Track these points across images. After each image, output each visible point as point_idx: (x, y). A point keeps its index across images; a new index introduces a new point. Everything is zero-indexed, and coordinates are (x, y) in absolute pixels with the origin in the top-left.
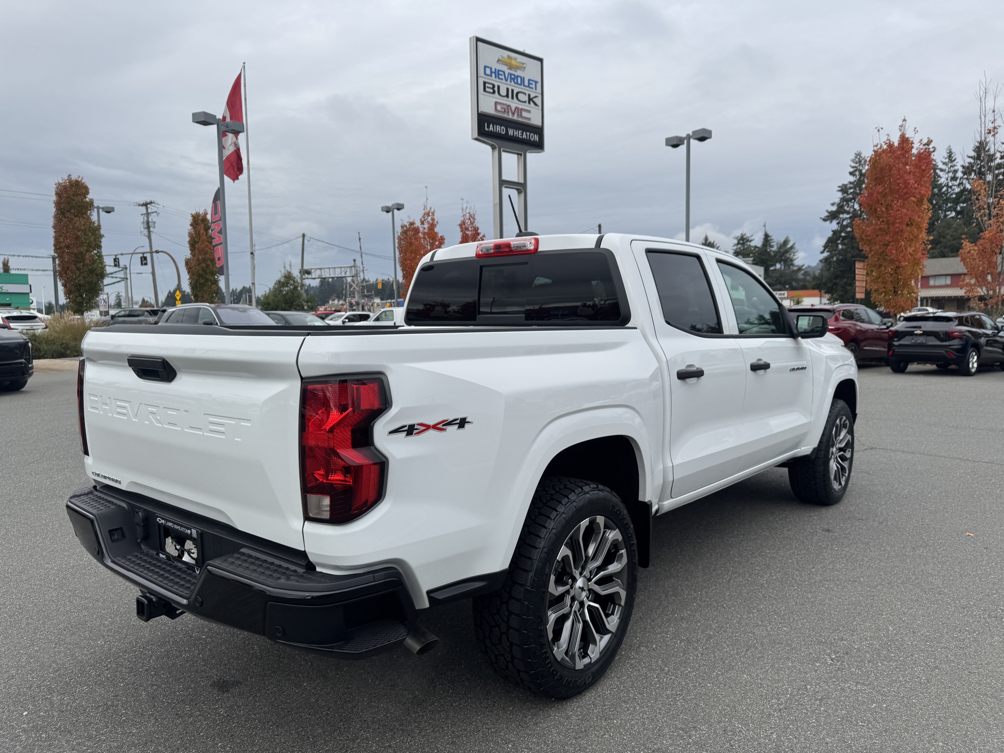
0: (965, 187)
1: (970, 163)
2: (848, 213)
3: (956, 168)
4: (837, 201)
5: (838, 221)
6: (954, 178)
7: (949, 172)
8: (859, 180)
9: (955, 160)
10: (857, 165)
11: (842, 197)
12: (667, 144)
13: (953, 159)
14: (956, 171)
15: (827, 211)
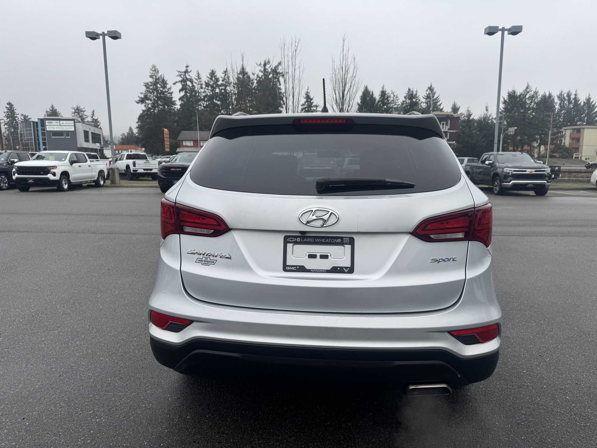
0: (207, 94)
1: (208, 81)
2: (151, 100)
3: (202, 83)
4: (144, 92)
5: (145, 105)
6: (202, 88)
7: (198, 84)
8: (156, 81)
9: (201, 78)
10: (154, 72)
11: (147, 89)
12: (87, 36)
13: (200, 77)
14: (202, 85)
15: (139, 97)
